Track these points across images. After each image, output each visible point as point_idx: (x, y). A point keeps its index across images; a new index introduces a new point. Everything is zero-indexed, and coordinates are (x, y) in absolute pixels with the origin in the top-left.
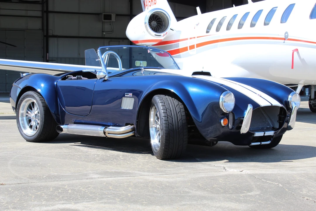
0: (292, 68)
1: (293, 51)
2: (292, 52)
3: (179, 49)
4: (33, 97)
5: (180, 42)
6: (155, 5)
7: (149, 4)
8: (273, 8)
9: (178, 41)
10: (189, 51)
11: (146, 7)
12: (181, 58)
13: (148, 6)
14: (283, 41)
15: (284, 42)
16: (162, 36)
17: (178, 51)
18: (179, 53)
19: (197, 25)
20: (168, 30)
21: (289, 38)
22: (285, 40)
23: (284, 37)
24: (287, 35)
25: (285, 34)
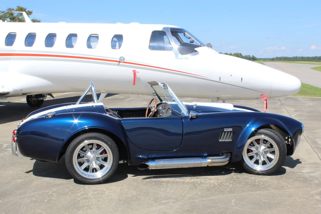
0: (134, 84)
1: (133, 72)
14: (118, 63)
21: (125, 61)
22: (120, 62)
23: (119, 60)
24: (122, 58)
25: (120, 58)
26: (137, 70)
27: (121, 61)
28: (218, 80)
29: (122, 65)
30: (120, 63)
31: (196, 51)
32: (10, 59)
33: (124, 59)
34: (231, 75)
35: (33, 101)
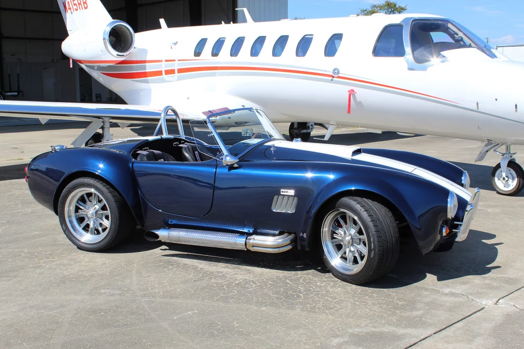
0: (349, 112)
1: (349, 91)
2: (348, 93)
3: (146, 72)
4: (90, 186)
5: (147, 64)
6: (86, 10)
7: (75, 7)
8: (306, 35)
9: (145, 62)
10: (164, 76)
11: (69, 11)
12: (149, 83)
13: (72, 9)
14: (331, 78)
15: (332, 80)
16: (126, 56)
17: (144, 75)
18: (146, 77)
19: (175, 44)
20: (132, 50)
21: (340, 75)
22: (333, 77)
23: (331, 74)
24: (336, 71)
25: (334, 70)
26: (356, 89)
27: (335, 76)
28: (475, 108)
29: (336, 81)
30: (334, 79)
31: (444, 57)
32: (214, 75)
33: (338, 73)
34: (496, 100)
35: (296, 134)
